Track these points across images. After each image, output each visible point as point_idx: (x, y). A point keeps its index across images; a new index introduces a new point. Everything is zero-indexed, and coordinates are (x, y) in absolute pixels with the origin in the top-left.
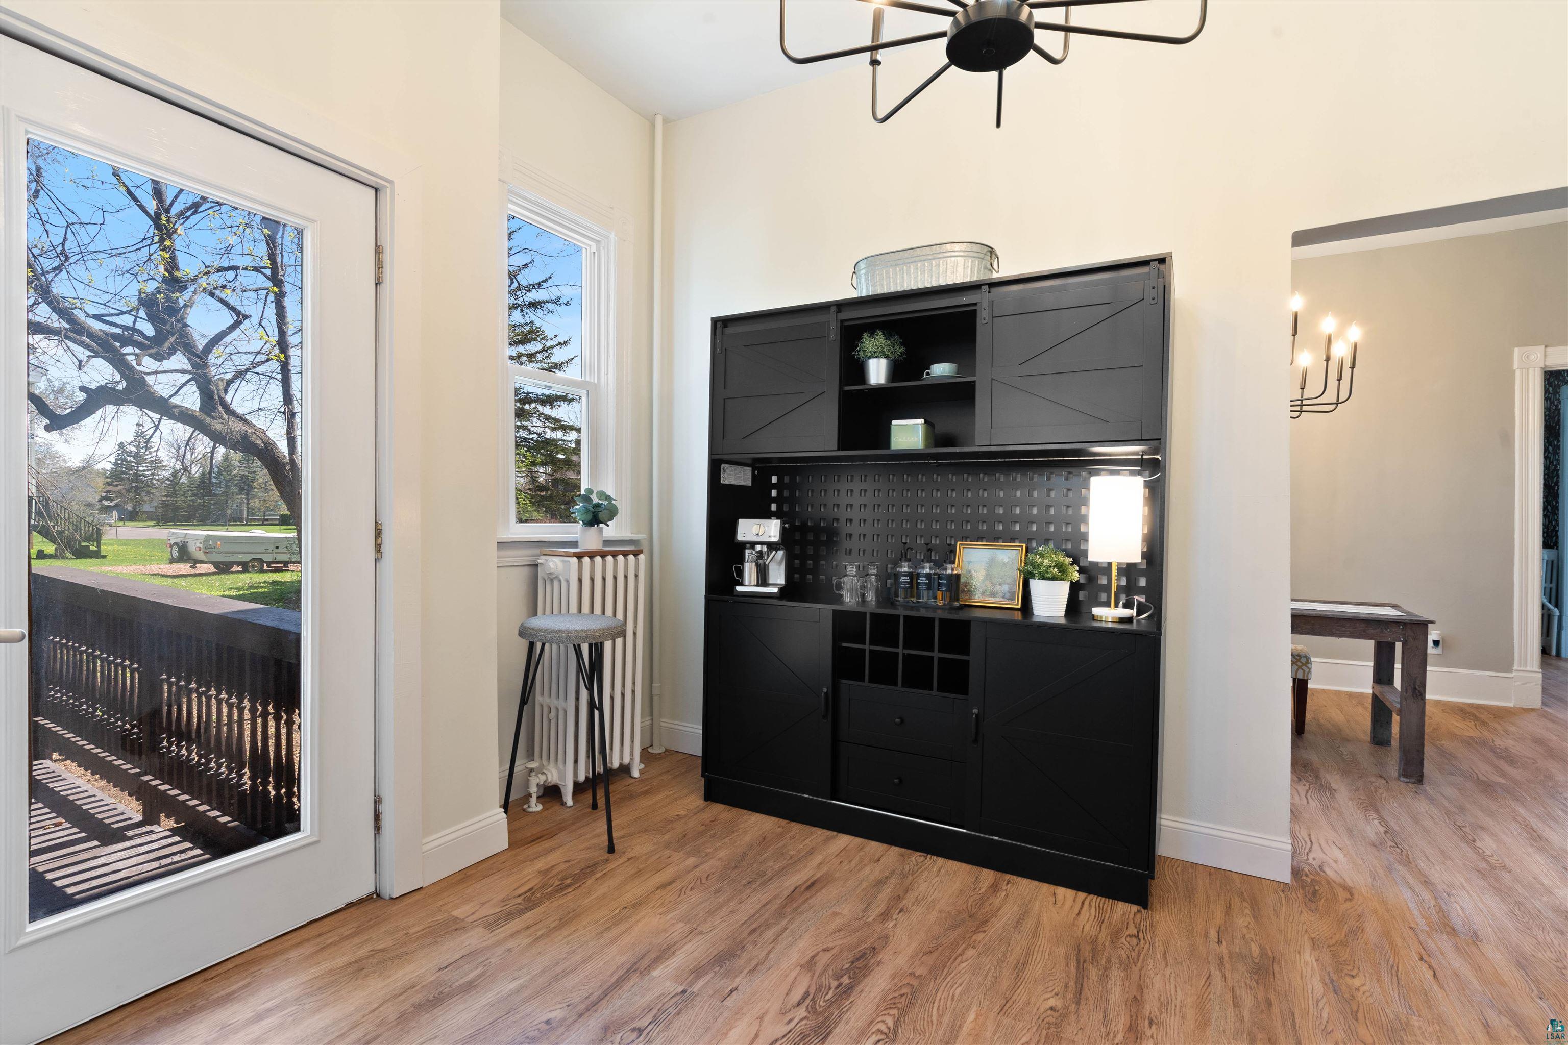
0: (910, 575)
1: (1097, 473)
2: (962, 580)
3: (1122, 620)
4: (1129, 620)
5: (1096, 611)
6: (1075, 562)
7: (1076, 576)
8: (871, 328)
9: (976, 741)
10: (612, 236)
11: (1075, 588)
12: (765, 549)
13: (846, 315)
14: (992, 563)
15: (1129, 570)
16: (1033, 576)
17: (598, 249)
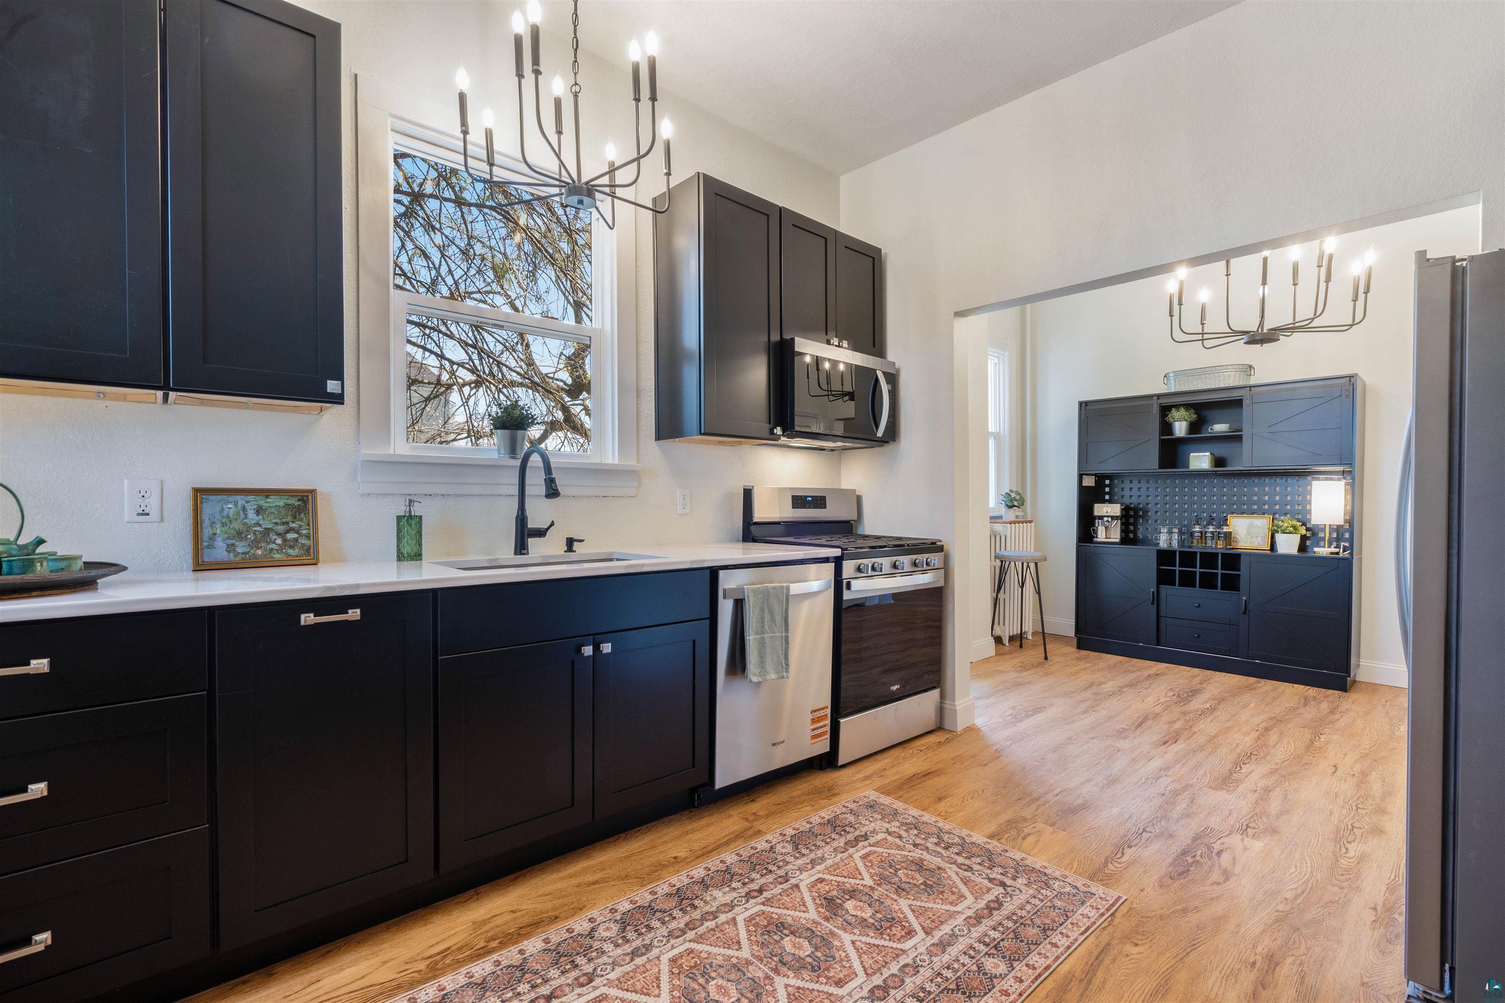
0: (1201, 532)
1: (1318, 479)
2: (1233, 535)
3: (1332, 553)
4: (1337, 553)
5: (1316, 549)
6: (1304, 524)
7: (1303, 531)
8: (1177, 406)
9: (1244, 613)
10: (1007, 353)
11: (1304, 538)
12: (1110, 519)
13: (1161, 401)
14: (1250, 526)
15: (1338, 529)
16: (1277, 532)
17: (999, 361)
